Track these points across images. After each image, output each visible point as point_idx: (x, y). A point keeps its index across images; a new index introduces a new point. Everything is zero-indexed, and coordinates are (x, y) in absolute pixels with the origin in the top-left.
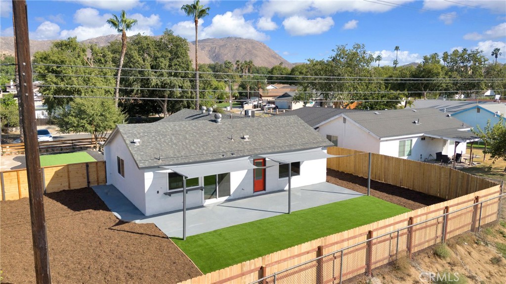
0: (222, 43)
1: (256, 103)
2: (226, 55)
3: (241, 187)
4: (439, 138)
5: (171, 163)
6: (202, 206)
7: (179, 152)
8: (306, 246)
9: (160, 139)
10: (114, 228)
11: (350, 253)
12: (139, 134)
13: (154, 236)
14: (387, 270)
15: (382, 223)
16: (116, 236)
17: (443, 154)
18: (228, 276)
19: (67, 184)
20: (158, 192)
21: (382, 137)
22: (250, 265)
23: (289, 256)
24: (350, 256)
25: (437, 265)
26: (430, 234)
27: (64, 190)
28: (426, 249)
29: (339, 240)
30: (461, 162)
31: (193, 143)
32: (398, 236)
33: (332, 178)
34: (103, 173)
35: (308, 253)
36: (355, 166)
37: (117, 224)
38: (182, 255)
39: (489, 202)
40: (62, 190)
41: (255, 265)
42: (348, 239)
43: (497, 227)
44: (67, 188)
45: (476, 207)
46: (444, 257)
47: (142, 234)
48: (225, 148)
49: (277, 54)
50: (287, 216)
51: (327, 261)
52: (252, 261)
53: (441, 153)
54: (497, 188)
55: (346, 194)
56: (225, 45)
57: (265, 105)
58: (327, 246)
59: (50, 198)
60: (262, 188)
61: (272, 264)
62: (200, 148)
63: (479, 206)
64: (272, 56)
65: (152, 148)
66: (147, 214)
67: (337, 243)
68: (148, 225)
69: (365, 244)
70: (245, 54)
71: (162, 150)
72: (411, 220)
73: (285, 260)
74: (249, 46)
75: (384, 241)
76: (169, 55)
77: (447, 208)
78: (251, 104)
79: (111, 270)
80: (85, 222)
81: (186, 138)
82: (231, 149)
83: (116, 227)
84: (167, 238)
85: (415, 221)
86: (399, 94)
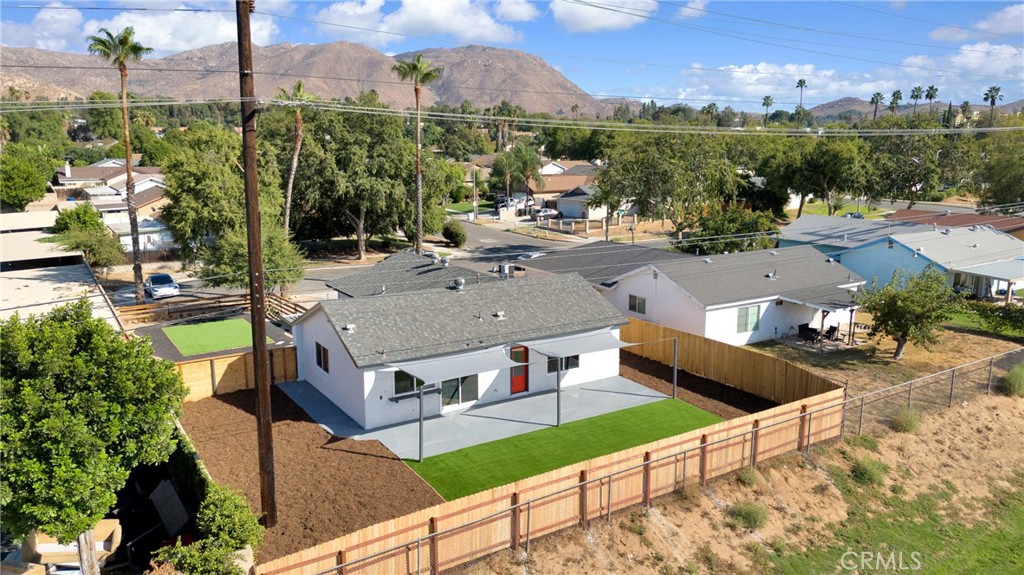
0: (456, 58)
1: (521, 206)
2: (463, 82)
3: (493, 387)
4: (801, 303)
5: (399, 359)
6: (439, 416)
7: (407, 340)
8: (566, 471)
9: (380, 322)
10: (327, 446)
11: (621, 478)
12: (352, 314)
13: (382, 457)
14: (670, 499)
15: (663, 442)
16: (334, 458)
17: (810, 326)
18: (478, 503)
19: (244, 381)
20: (381, 397)
21: (709, 305)
22: (502, 491)
23: (546, 481)
24: (622, 482)
25: (738, 494)
26: (733, 454)
27: (240, 391)
28: (728, 474)
29: (607, 463)
30: (837, 340)
31: (426, 327)
32: (684, 459)
33: (629, 369)
34: (293, 364)
35: (568, 478)
36: (664, 351)
37: (330, 442)
38: (421, 481)
39: (825, 412)
40: (237, 389)
41: (507, 490)
42: (619, 462)
43: (838, 445)
44: (243, 388)
45: (803, 419)
46: (749, 484)
47: (365, 454)
48: (470, 333)
49: (569, 81)
50: (555, 430)
51: (592, 488)
52: (504, 486)
53: (807, 325)
54: (839, 392)
55: (644, 394)
56: (463, 62)
57: (539, 211)
58: (591, 470)
59: (224, 401)
60: (523, 386)
61: (525, 491)
62: (435, 335)
63: (808, 417)
64: (558, 85)
65: (371, 337)
66: (367, 427)
67: (604, 467)
68: (372, 442)
69: (642, 468)
70: (504, 81)
71: (385, 339)
72: (704, 439)
73: (541, 486)
74: (512, 64)
75: (668, 464)
76: (369, 140)
77: (756, 421)
78: (514, 208)
79: (338, 497)
80: (287, 437)
81: (415, 320)
82: (480, 334)
83: (329, 446)
84: (399, 459)
85: (709, 440)
86: (759, 217)
